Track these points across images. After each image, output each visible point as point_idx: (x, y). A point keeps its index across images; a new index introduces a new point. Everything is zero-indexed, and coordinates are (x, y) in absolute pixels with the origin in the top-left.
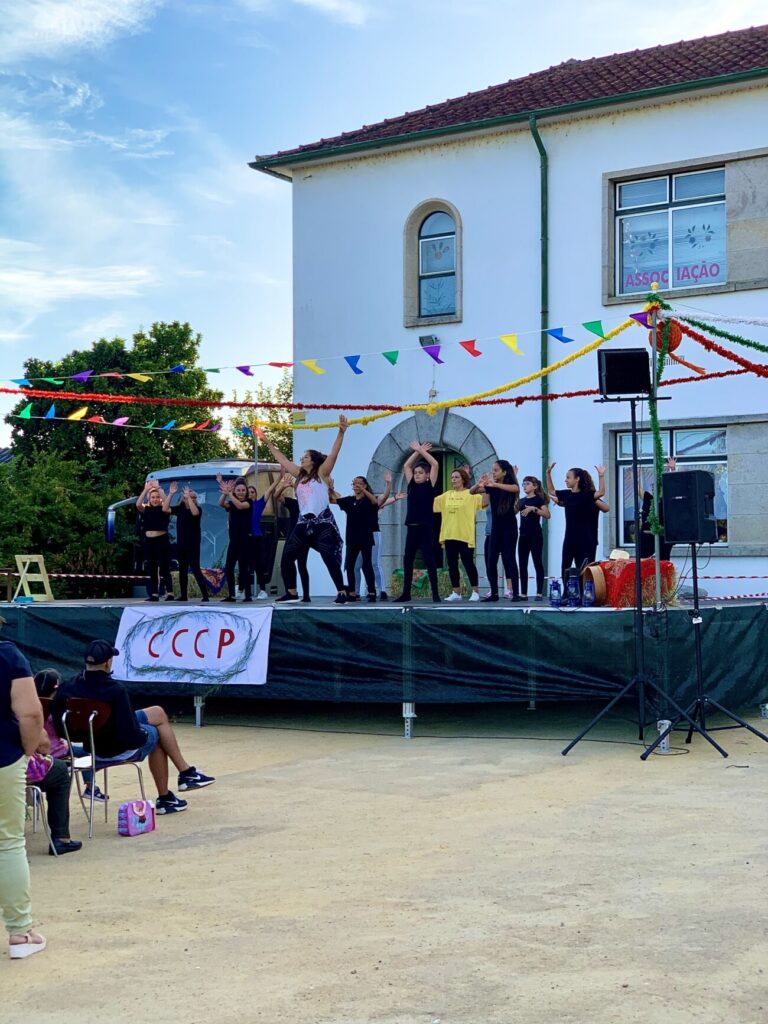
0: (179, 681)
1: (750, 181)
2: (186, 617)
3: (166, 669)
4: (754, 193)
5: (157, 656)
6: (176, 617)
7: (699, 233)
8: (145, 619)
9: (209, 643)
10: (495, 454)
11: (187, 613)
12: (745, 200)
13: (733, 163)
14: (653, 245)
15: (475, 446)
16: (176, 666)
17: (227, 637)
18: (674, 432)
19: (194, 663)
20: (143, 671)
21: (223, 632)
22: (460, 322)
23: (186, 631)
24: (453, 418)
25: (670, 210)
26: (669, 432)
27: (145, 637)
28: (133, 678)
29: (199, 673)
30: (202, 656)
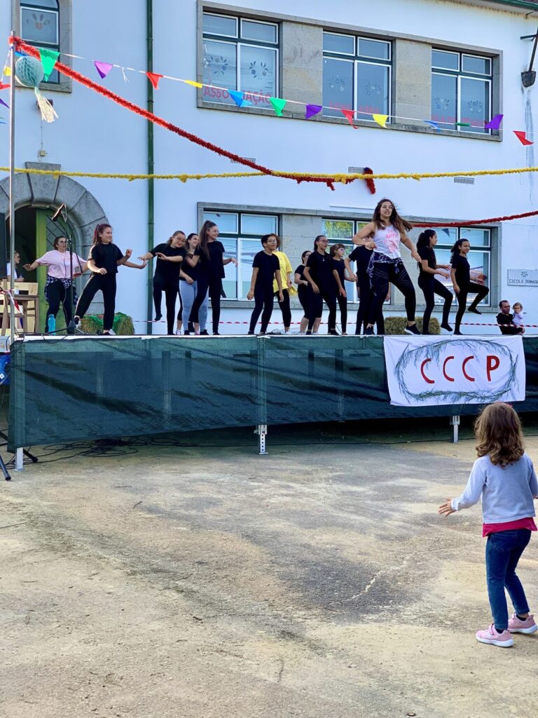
0: (455, 403)
1: (299, 40)
2: (448, 345)
3: (442, 393)
4: (301, 49)
5: (433, 382)
6: (438, 346)
7: (258, 68)
8: (411, 348)
9: (477, 368)
10: (105, 217)
11: (449, 341)
12: (295, 53)
13: (288, 23)
14: (224, 68)
15: (88, 207)
16: (453, 390)
17: (493, 363)
18: (242, 214)
19: (468, 387)
20: (421, 397)
21: (489, 358)
22: (70, 93)
23: (452, 357)
24: (66, 180)
25: (239, 44)
26: (237, 214)
27: (415, 365)
28: (414, 403)
29: (472, 394)
30: (472, 380)
